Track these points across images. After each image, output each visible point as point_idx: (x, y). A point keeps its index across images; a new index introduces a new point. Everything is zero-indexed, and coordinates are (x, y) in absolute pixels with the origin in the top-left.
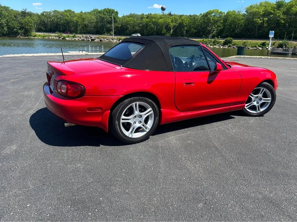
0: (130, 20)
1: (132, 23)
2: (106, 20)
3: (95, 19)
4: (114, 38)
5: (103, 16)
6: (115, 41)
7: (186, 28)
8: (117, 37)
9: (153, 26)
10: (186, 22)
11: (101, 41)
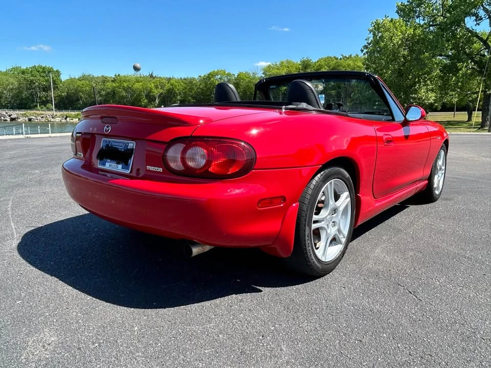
0: (83, 85)
1: (88, 89)
2: (37, 84)
3: (16, 83)
4: (56, 115)
5: (31, 78)
6: (58, 120)
7: (179, 97)
8: (61, 113)
9: (125, 94)
10: (178, 87)
11: (30, 120)
